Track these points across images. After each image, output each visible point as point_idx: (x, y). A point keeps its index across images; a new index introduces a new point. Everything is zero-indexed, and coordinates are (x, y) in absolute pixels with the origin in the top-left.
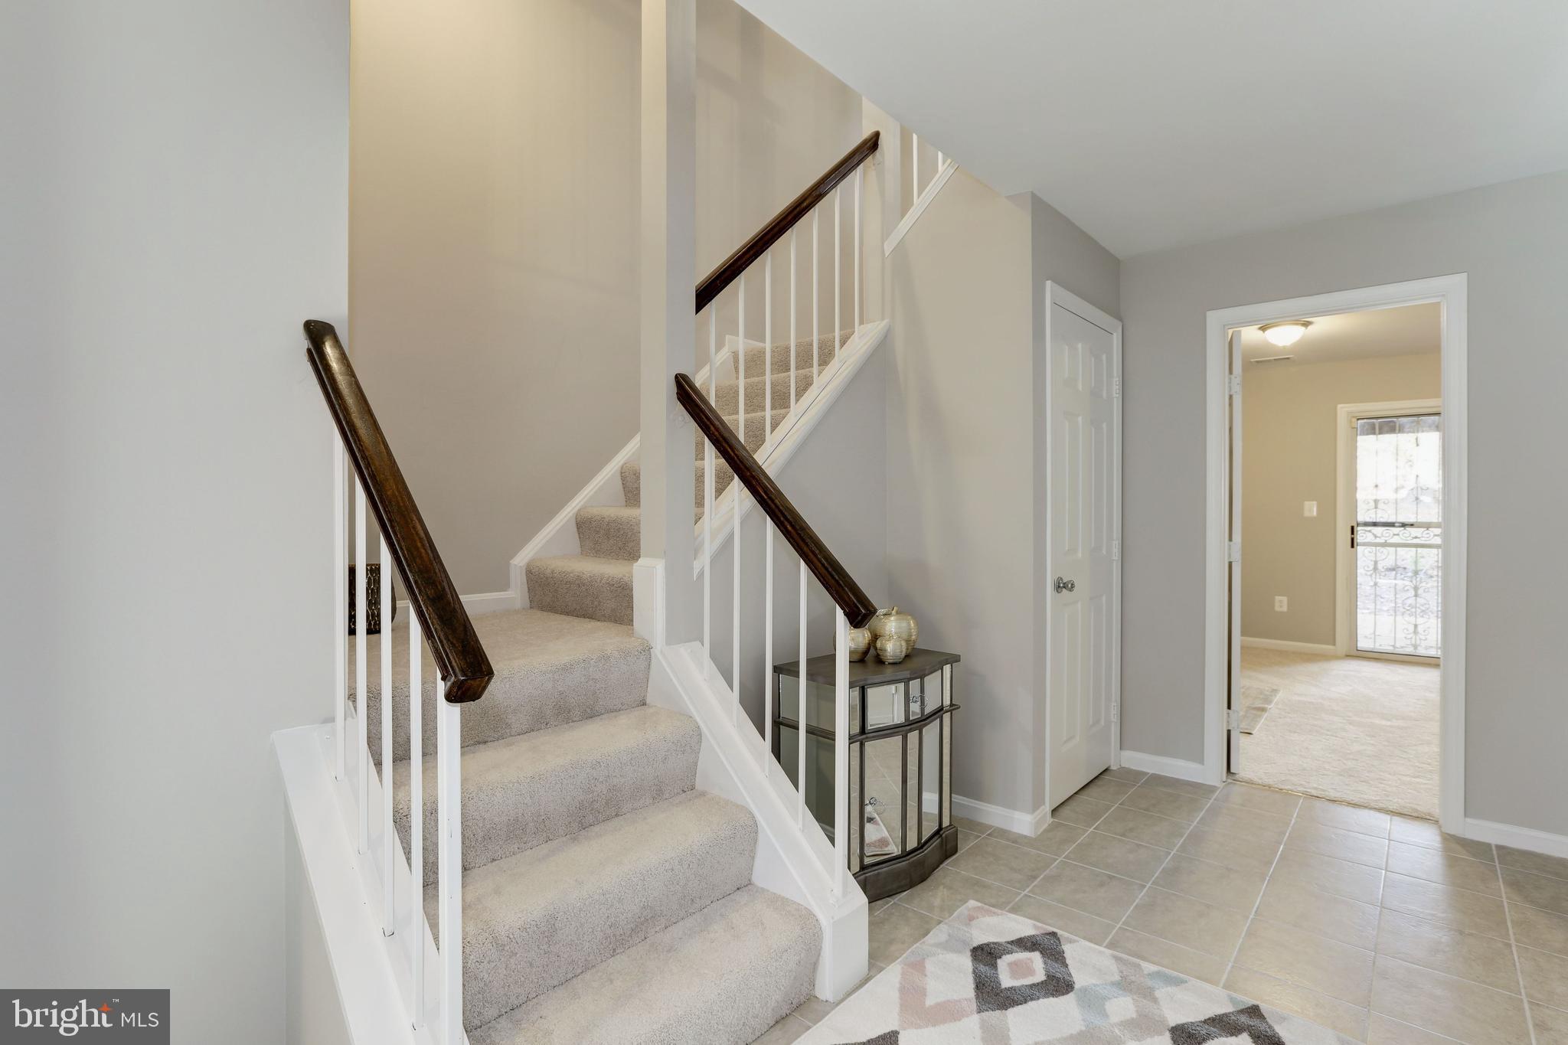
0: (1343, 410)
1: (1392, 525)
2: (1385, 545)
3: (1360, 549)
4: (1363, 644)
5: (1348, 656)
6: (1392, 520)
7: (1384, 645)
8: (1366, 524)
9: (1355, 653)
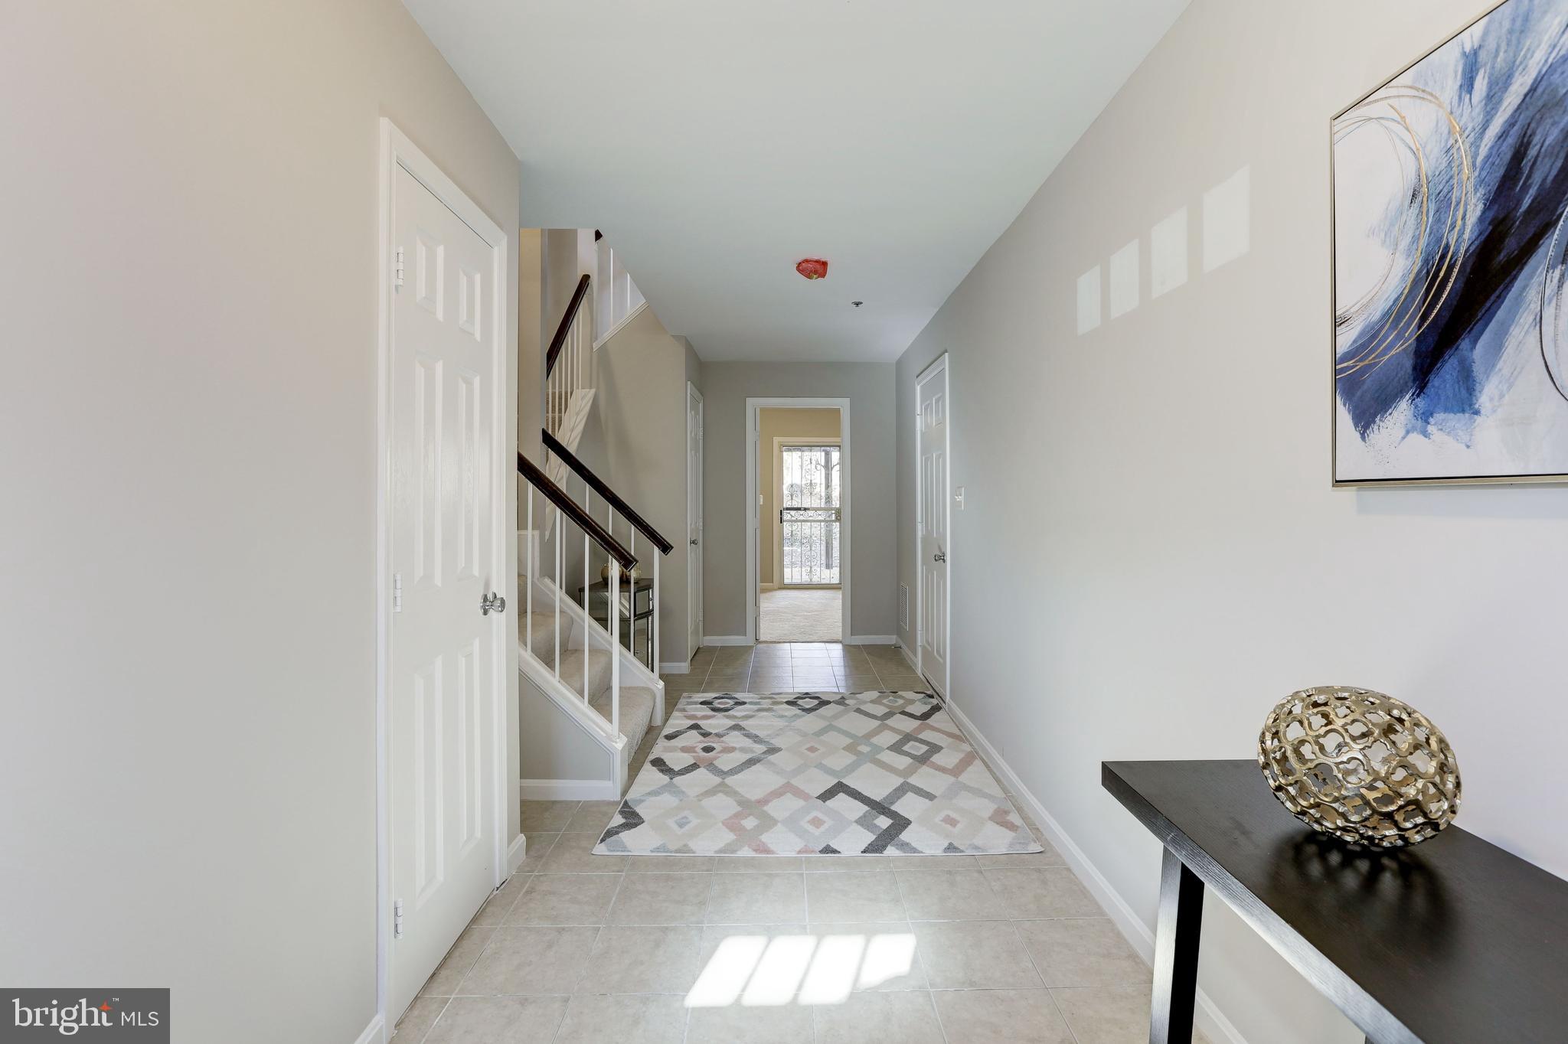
0: (776, 440)
1: (799, 509)
2: (796, 521)
3: (785, 523)
4: (787, 581)
5: (780, 589)
6: (799, 506)
7: (797, 580)
8: (787, 509)
9: (783, 586)
